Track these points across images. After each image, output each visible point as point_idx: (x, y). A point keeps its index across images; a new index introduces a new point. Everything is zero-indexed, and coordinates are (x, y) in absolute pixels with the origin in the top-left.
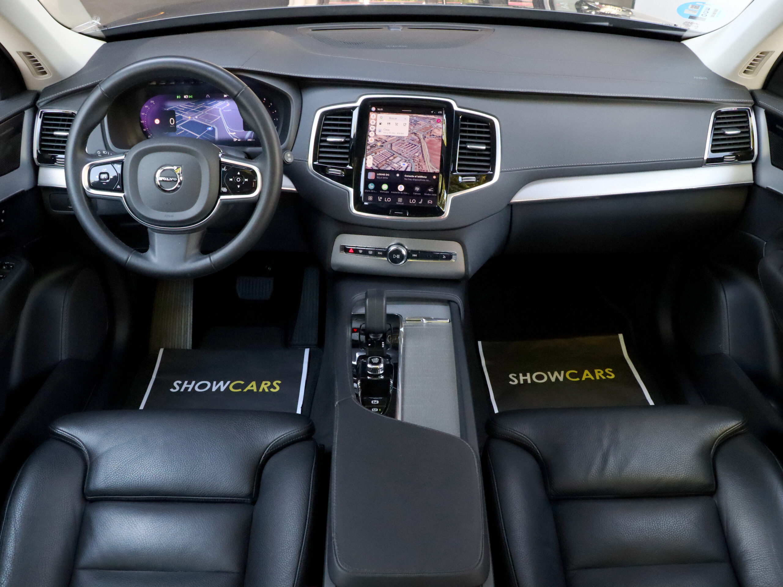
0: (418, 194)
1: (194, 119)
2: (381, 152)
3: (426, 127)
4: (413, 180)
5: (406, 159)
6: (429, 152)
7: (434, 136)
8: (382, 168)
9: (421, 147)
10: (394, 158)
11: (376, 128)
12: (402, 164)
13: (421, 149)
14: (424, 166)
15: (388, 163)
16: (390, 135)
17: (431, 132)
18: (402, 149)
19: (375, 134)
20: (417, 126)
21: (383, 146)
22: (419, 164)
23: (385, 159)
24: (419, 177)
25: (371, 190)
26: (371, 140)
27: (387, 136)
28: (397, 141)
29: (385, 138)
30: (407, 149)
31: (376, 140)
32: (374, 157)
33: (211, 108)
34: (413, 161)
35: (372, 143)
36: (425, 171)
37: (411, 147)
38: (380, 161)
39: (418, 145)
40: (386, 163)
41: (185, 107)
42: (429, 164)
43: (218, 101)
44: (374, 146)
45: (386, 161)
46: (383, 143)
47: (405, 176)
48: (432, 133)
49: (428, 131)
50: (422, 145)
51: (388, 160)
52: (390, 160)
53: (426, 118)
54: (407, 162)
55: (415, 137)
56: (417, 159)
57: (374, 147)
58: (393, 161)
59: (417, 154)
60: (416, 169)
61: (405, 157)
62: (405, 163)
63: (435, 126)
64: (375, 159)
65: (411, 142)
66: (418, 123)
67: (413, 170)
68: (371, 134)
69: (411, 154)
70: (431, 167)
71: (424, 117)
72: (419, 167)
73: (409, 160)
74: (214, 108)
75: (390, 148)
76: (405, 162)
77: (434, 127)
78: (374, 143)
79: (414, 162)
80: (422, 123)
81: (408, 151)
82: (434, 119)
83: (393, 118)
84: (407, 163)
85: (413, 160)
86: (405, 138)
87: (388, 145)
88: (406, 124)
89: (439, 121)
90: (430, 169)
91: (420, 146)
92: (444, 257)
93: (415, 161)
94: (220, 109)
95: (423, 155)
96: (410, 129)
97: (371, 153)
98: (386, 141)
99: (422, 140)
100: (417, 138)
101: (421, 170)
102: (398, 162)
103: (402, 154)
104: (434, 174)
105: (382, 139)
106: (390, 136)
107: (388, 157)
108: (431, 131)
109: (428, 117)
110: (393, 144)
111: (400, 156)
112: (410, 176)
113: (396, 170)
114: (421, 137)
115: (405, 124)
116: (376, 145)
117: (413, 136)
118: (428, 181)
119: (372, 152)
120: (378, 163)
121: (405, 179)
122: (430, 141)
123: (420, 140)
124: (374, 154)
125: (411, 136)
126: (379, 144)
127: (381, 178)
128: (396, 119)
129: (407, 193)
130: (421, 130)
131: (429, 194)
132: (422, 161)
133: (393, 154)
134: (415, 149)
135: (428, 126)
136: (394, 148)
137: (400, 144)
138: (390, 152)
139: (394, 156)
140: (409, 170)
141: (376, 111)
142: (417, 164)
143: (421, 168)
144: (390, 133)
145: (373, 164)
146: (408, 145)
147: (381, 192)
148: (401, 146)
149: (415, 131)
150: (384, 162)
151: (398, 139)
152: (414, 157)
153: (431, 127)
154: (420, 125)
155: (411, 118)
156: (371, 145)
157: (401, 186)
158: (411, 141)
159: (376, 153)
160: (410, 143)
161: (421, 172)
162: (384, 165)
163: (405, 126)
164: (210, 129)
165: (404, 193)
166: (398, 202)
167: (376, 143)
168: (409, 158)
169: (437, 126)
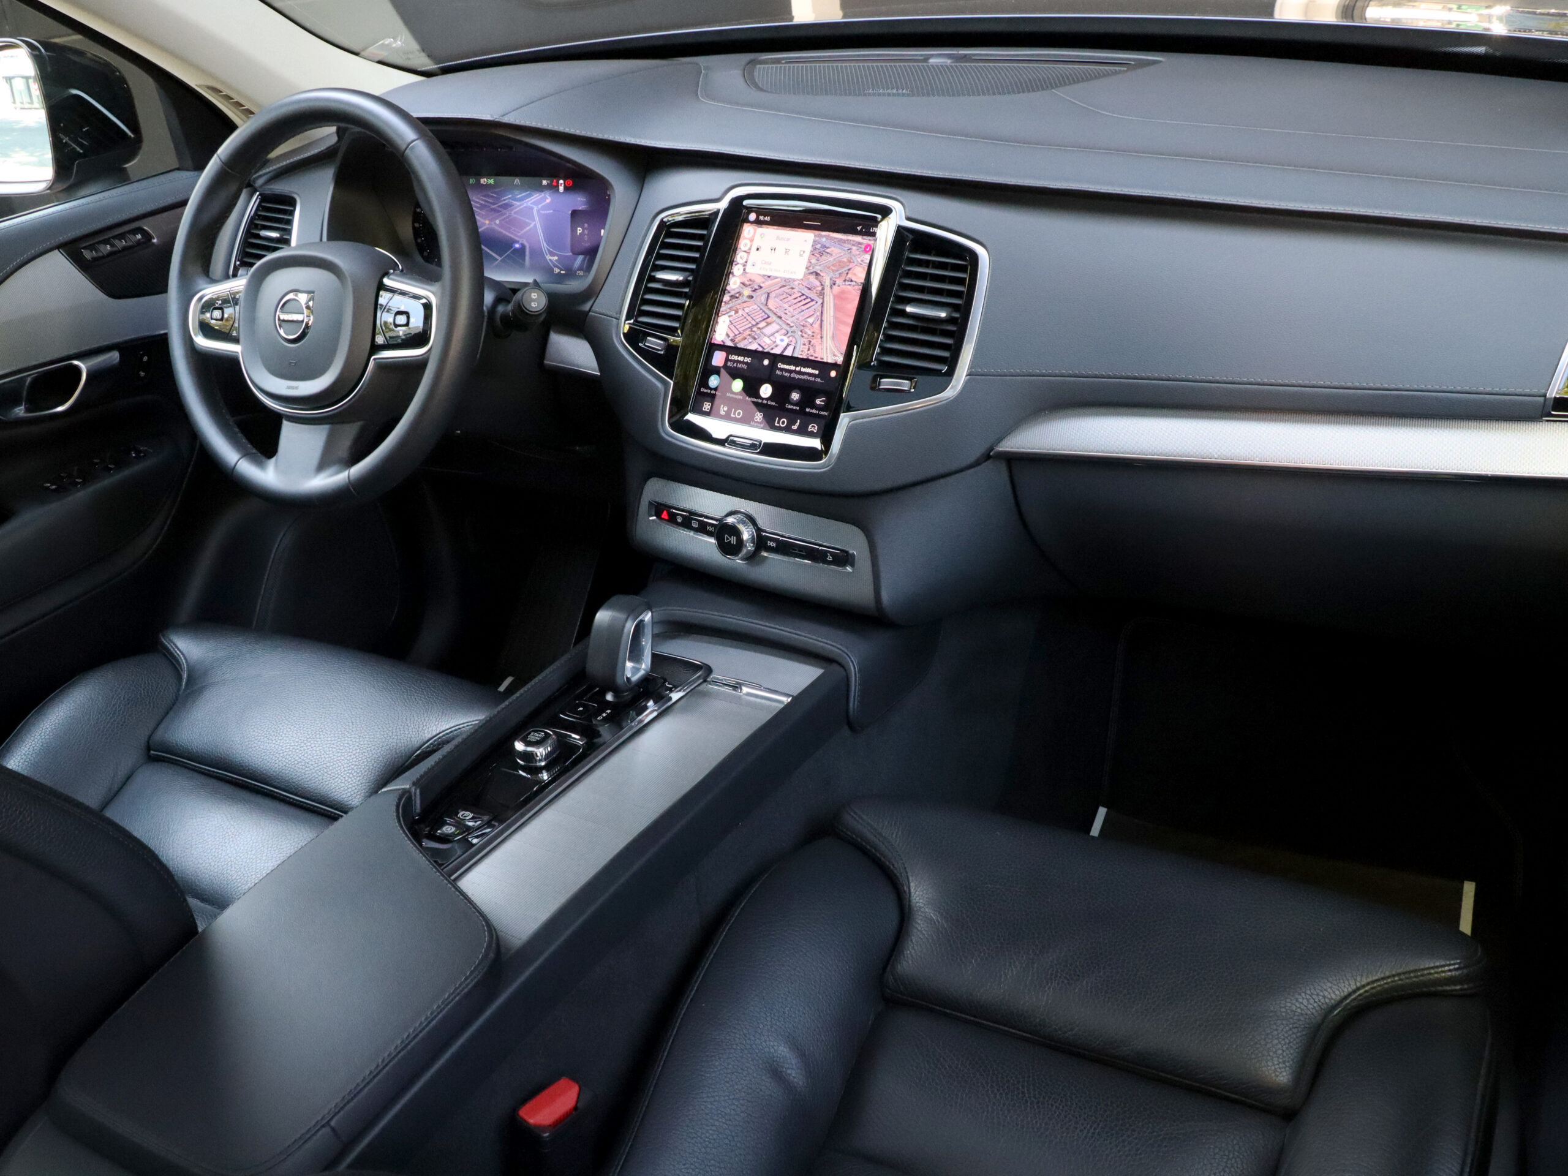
0: (795, 408)
1: (494, 226)
2: (747, 310)
3: (840, 262)
4: (793, 375)
5: (789, 329)
6: (836, 318)
7: (852, 281)
8: (741, 345)
9: (822, 303)
10: (768, 324)
11: (748, 257)
12: (778, 337)
13: (820, 309)
14: (817, 348)
15: (753, 334)
16: (769, 274)
17: (847, 274)
18: (786, 306)
19: (744, 270)
20: (823, 257)
21: (752, 297)
22: (810, 342)
23: (750, 325)
24: (803, 370)
25: (712, 389)
26: (735, 283)
27: (764, 275)
28: (780, 288)
29: (759, 280)
30: (795, 306)
32: (731, 319)
33: (521, 205)
34: (800, 333)
35: (734, 290)
36: (819, 359)
37: (804, 302)
38: (740, 330)
39: (816, 299)
40: (750, 335)
41: (482, 202)
42: (830, 342)
43: (533, 193)
44: (737, 295)
45: (752, 331)
46: (755, 290)
47: (780, 365)
48: (849, 276)
49: (843, 270)
50: (825, 299)
51: (755, 329)
52: (759, 328)
53: (844, 241)
54: (789, 335)
55: (816, 281)
56: (808, 331)
57: (737, 298)
58: (764, 331)
59: (810, 320)
60: (802, 351)
61: (788, 324)
62: (785, 338)
63: (859, 260)
64: (732, 324)
65: (806, 292)
66: (827, 250)
67: (796, 355)
68: (737, 270)
69: (801, 318)
70: (831, 350)
71: (841, 239)
72: (809, 350)
73: (793, 332)
74: (525, 205)
75: (765, 303)
76: (785, 335)
77: (856, 263)
78: (737, 291)
79: (803, 337)
80: (835, 250)
81: (796, 312)
82: (860, 243)
83: (783, 239)
84: (789, 337)
85: (801, 331)
86: (796, 283)
87: (762, 295)
88: (804, 252)
89: (868, 249)
90: (829, 355)
91: (820, 301)
92: (830, 558)
93: (804, 335)
94: (535, 208)
95: (822, 321)
96: (809, 264)
97: (728, 310)
98: (761, 287)
99: (827, 290)
100: (818, 284)
101: (812, 356)
102: (773, 335)
103: (783, 316)
104: (834, 366)
105: (754, 281)
106: (769, 277)
107: (757, 321)
108: (849, 270)
109: (848, 240)
110: (771, 295)
111: (778, 320)
112: (787, 367)
113: (765, 351)
114: (827, 283)
115: (802, 253)
116: (740, 295)
117: (812, 278)
118: (819, 380)
119: (730, 308)
120: (737, 333)
121: (778, 372)
122: (843, 292)
123: (823, 289)
124: (733, 313)
125: (808, 279)
126: (747, 292)
127: (735, 365)
128: (788, 239)
129: (773, 404)
130: (829, 268)
131: (814, 411)
132: (818, 334)
133: (766, 316)
134: (810, 309)
135: (845, 260)
136: (771, 304)
137: (785, 296)
138: (764, 311)
139: (768, 320)
140: (788, 353)
141: (758, 222)
142: (806, 341)
143: (811, 350)
144: (771, 270)
145: (728, 335)
146: (799, 299)
147: (728, 395)
148: (786, 300)
149: (817, 269)
150: (748, 332)
151: (783, 283)
152: (803, 326)
153: (850, 262)
154: (831, 255)
155: (817, 239)
156: (732, 293)
157: (767, 387)
158: (806, 289)
159: (737, 312)
160: (803, 295)
161: (811, 360)
162: (745, 338)
163: (801, 256)
164: (517, 246)
165: (770, 403)
166: (753, 421)
167: (741, 290)
168: (795, 328)
169: (862, 261)
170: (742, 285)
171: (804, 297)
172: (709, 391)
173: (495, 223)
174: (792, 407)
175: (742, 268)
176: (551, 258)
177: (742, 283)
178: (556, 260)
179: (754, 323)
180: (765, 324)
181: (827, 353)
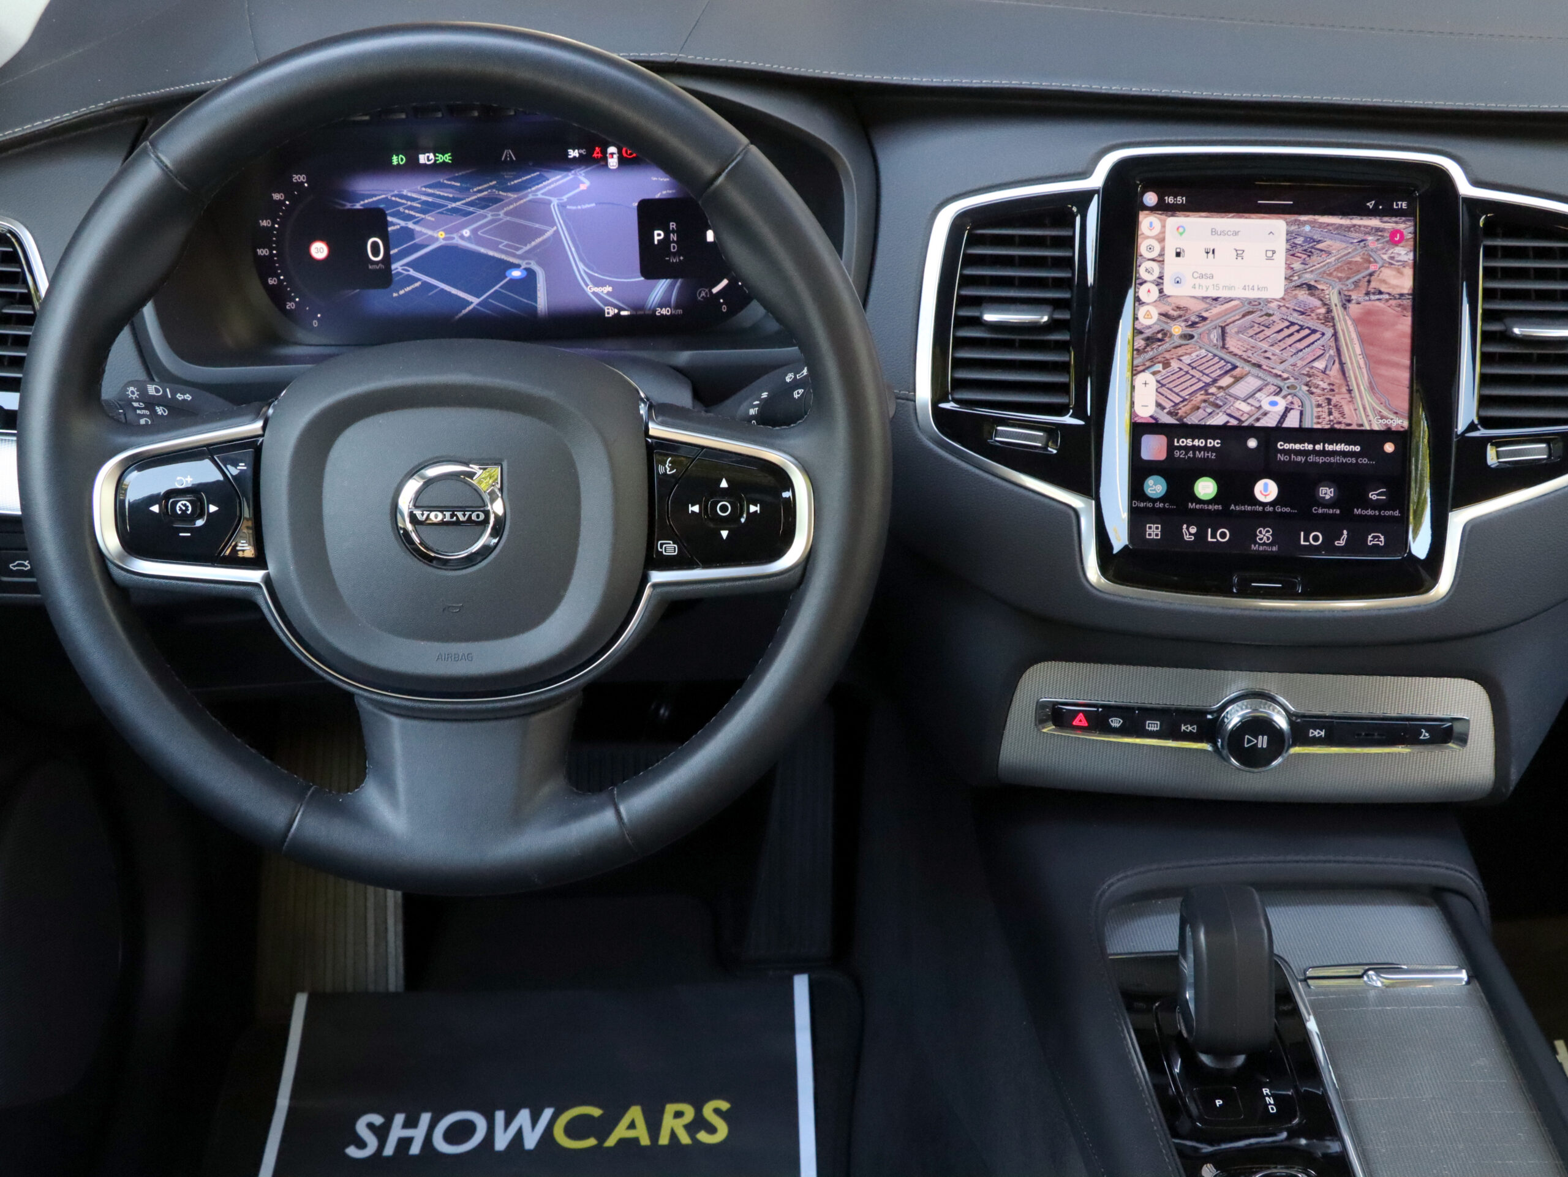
0: (1331, 511)
1: (457, 241)
2: (1187, 359)
3: (1350, 263)
4: (1311, 459)
5: (1281, 384)
6: (1367, 356)
7: (1380, 293)
8: (1193, 419)
9: (1335, 335)
10: (1237, 379)
11: (1162, 269)
12: (1265, 400)
13: (1333, 344)
14: (1346, 409)
15: (1212, 399)
16: (1215, 295)
17: (1369, 282)
18: (1265, 345)
19: (1161, 291)
20: (1314, 258)
21: (1192, 337)
22: (1329, 401)
23: (1201, 384)
24: (1329, 448)
25: (1154, 501)
26: (1148, 315)
27: (1204, 298)
28: (1244, 316)
29: (1196, 307)
30: (1282, 345)
31: (1166, 315)
32: (1159, 377)
33: (520, 199)
34: (1305, 388)
35: (1149, 327)
36: (1354, 427)
37: (1297, 336)
38: (1183, 394)
39: (1321, 328)
40: (1205, 401)
41: (424, 198)
42: (1368, 398)
43: (546, 174)
44: (1160, 336)
45: (1208, 394)
46: (1193, 325)
47: (1280, 445)
48: (1373, 285)
49: (1360, 276)
50: (1339, 327)
51: (1212, 390)
52: (1220, 388)
53: (1348, 228)
54: (1284, 393)
55: (1312, 299)
56: (1321, 383)
57: (1160, 340)
58: (1232, 391)
59: (1320, 365)
60: (1319, 417)
61: (1277, 376)
62: (1277, 399)
63: (1385, 257)
64: (1163, 385)
65: (1295, 317)
66: (1319, 246)
67: (1307, 424)
68: (1147, 293)
69: (1300, 364)
70: (1374, 409)
71: (1341, 226)
72: (1330, 413)
73: (1292, 387)
74: (530, 197)
75: (1220, 344)
76: (1277, 394)
77: (1380, 263)
78: (1157, 328)
79: (1312, 393)
80: (1335, 246)
81: (1285, 355)
82: (1378, 230)
83: (1223, 233)
84: (1285, 397)
85: (1307, 385)
86: (1274, 305)
87: (1209, 332)
88: (1274, 252)
89: (1397, 239)
90: (1371, 417)
91: (1329, 332)
92: (1425, 735)
93: (1314, 390)
94: (555, 201)
95: (1342, 364)
96: (1290, 272)
97: (1148, 364)
98: (1204, 319)
99: (1338, 312)
100: (1318, 303)
101: (1340, 423)
102: (1252, 395)
103: (1264, 363)
104: (1388, 434)
105: (1186, 309)
106: (1216, 299)
107: (1214, 375)
108: (1371, 275)
109: (1354, 226)
110: (1228, 329)
111: (1255, 371)
112: (1297, 447)
113: (1245, 424)
114: (1335, 299)
115: (1270, 254)
116: (1165, 335)
117: (1303, 295)
118: (1365, 461)
119: (1151, 359)
120: (1177, 400)
121: (1281, 457)
122: (1369, 313)
123: (1329, 311)
124: (1159, 367)
125: (1295, 297)
126: (1177, 329)
127: (1191, 454)
128: (1236, 233)
129: (1287, 510)
130: (1330, 275)
131: (1370, 512)
132: (1340, 387)
133: (1229, 366)
134: (1313, 346)
135: (1358, 259)
136: (1232, 344)
137: (1257, 329)
138: (1222, 359)
139: (1235, 373)
140: (1292, 422)
141: (1162, 208)
142: (1321, 400)
143: (1336, 414)
144: (1216, 287)
145: (1159, 405)
146: (1287, 332)
147: (1191, 506)
148: (1261, 336)
149: (1309, 278)
150: (1200, 397)
151: (1247, 308)
152: (1310, 376)
153: (1370, 262)
154: (1329, 253)
155: (1293, 228)
156: (1148, 333)
157: (1266, 485)
158: (1295, 314)
159: (1166, 364)
160: (1293, 324)
161: (1340, 430)
162: (1198, 408)
163: (1269, 258)
164: (516, 274)
165: (1279, 509)
166: (1256, 543)
167: (1165, 327)
168: (1292, 380)
169: (1392, 258)
170: (1163, 318)
171: (1296, 327)
172: (1150, 505)
173: (462, 237)
174: (1325, 510)
175: (1155, 290)
176: (596, 290)
177: (1161, 314)
178: (608, 293)
179: (1208, 380)
180: (1231, 380)
181: (1367, 416)
